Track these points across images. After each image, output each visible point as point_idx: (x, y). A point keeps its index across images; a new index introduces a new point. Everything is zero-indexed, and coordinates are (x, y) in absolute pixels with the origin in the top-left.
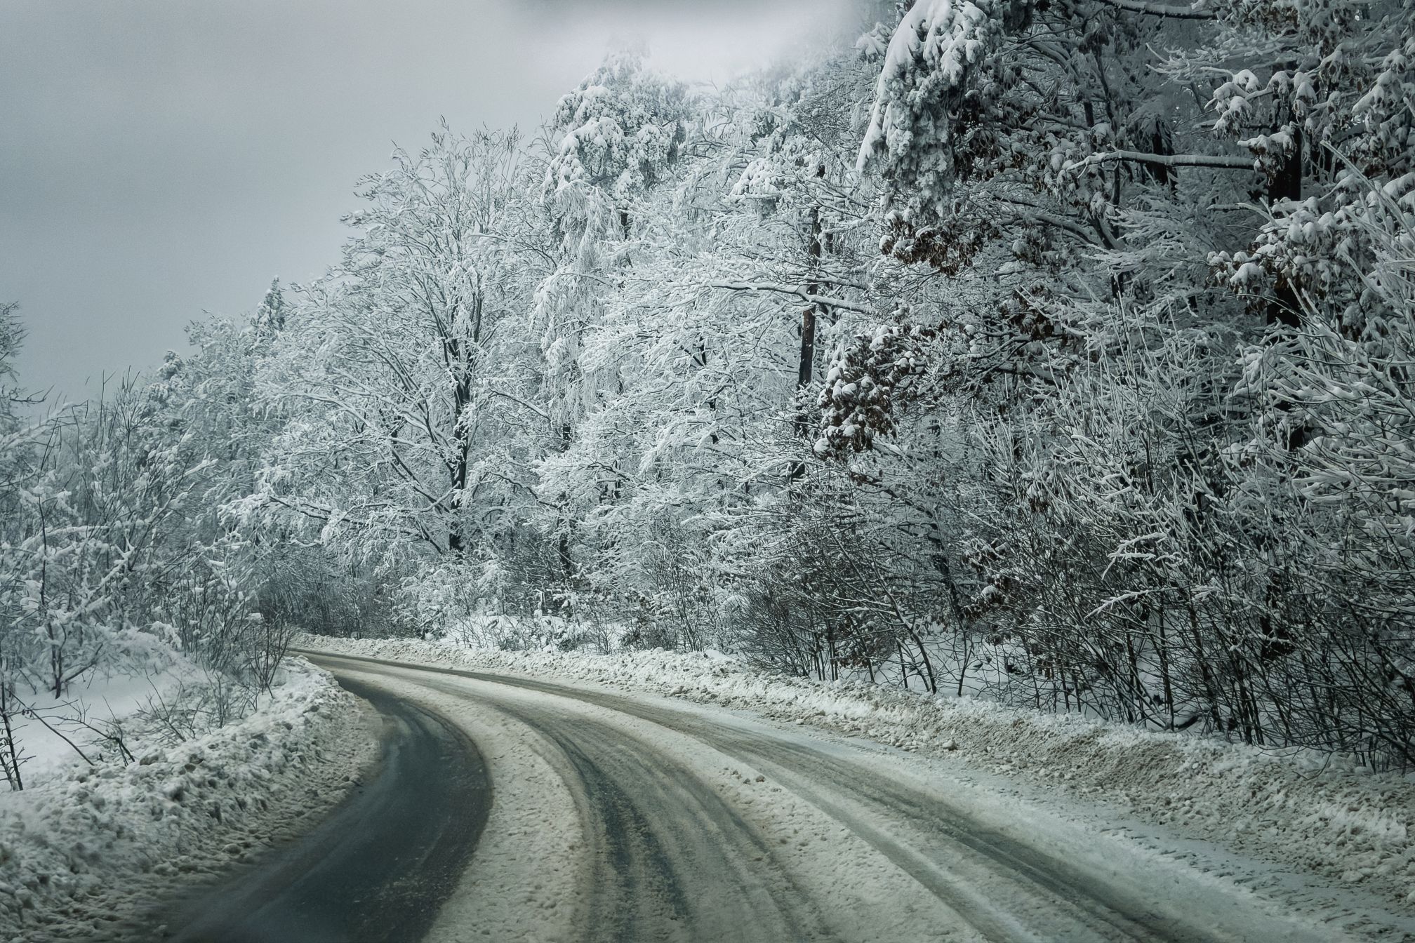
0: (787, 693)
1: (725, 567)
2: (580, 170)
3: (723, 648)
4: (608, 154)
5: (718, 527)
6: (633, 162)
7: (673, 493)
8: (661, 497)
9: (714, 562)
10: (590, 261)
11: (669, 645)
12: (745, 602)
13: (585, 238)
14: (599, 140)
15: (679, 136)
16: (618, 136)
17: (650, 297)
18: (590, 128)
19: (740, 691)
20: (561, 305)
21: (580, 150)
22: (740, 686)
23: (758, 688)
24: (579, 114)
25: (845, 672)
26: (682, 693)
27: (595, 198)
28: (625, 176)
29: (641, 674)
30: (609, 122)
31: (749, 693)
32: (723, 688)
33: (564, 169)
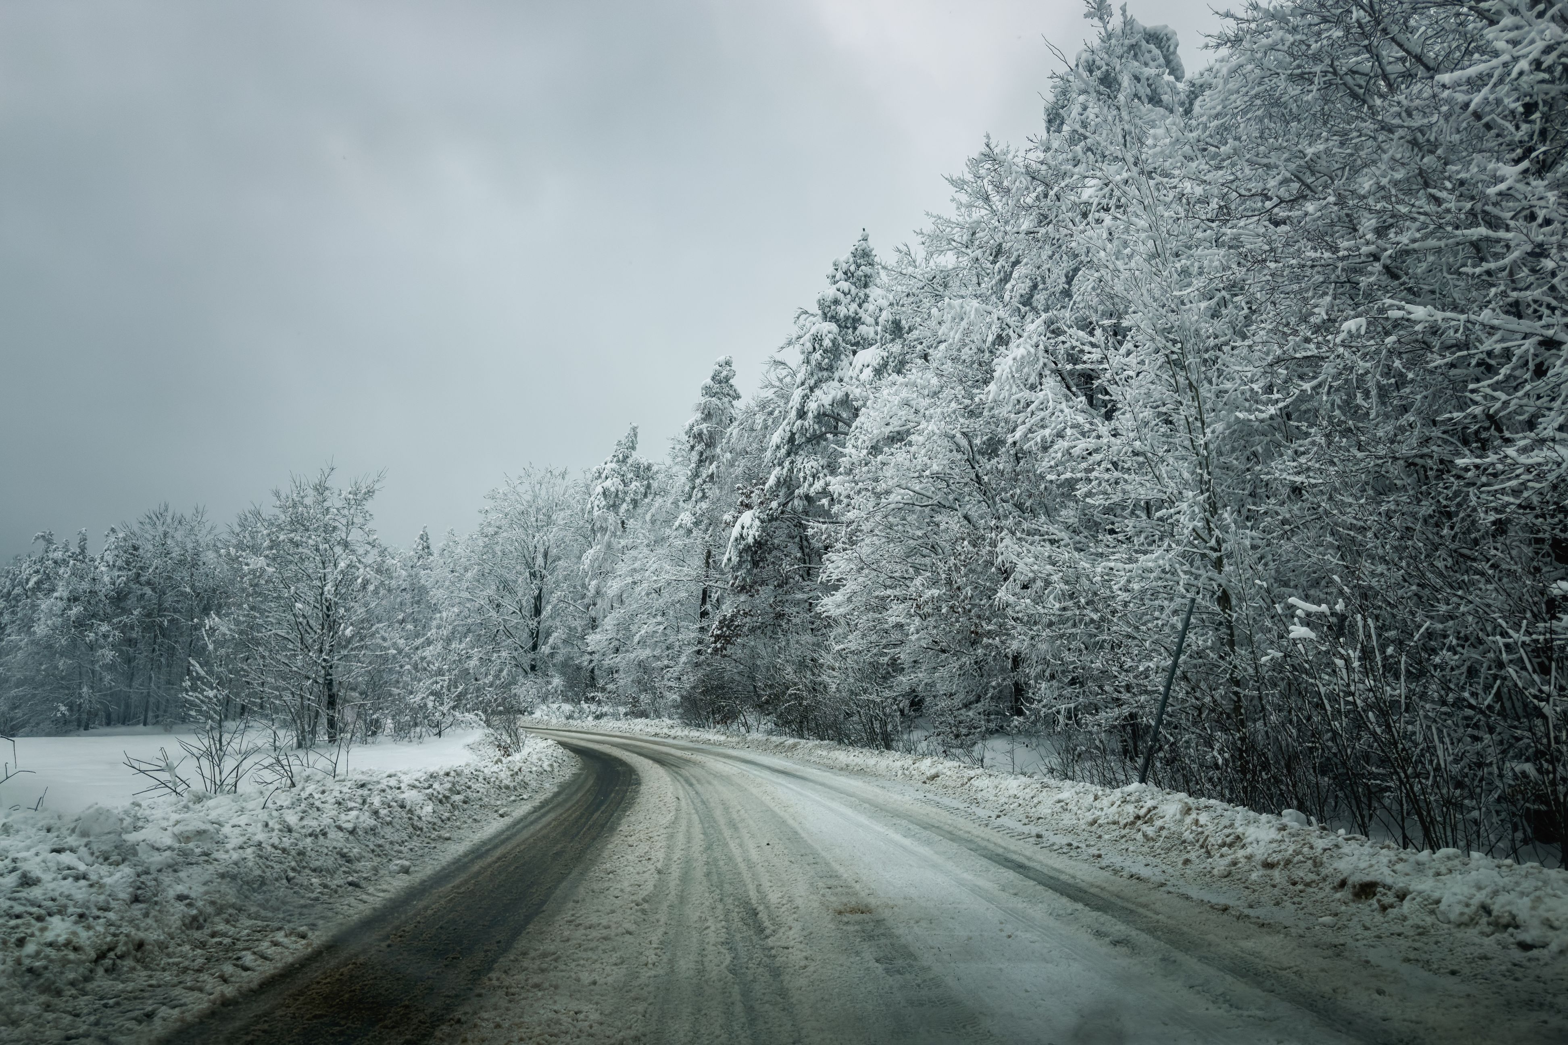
0: (697, 734)
1: (670, 684)
2: (604, 503)
3: (670, 718)
4: (617, 495)
5: (667, 667)
6: (628, 499)
7: (648, 652)
8: (644, 653)
9: (665, 682)
10: (609, 546)
11: (647, 717)
12: (679, 699)
13: (607, 537)
14: (613, 489)
15: (649, 486)
16: (621, 487)
17: (637, 565)
18: (608, 483)
19: (679, 733)
20: (596, 565)
21: (604, 493)
22: (678, 732)
23: (686, 732)
24: (603, 476)
25: (718, 726)
26: (656, 735)
27: (611, 517)
28: (625, 506)
29: (638, 728)
30: (617, 480)
31: (683, 734)
32: (673, 732)
33: (597, 502)
